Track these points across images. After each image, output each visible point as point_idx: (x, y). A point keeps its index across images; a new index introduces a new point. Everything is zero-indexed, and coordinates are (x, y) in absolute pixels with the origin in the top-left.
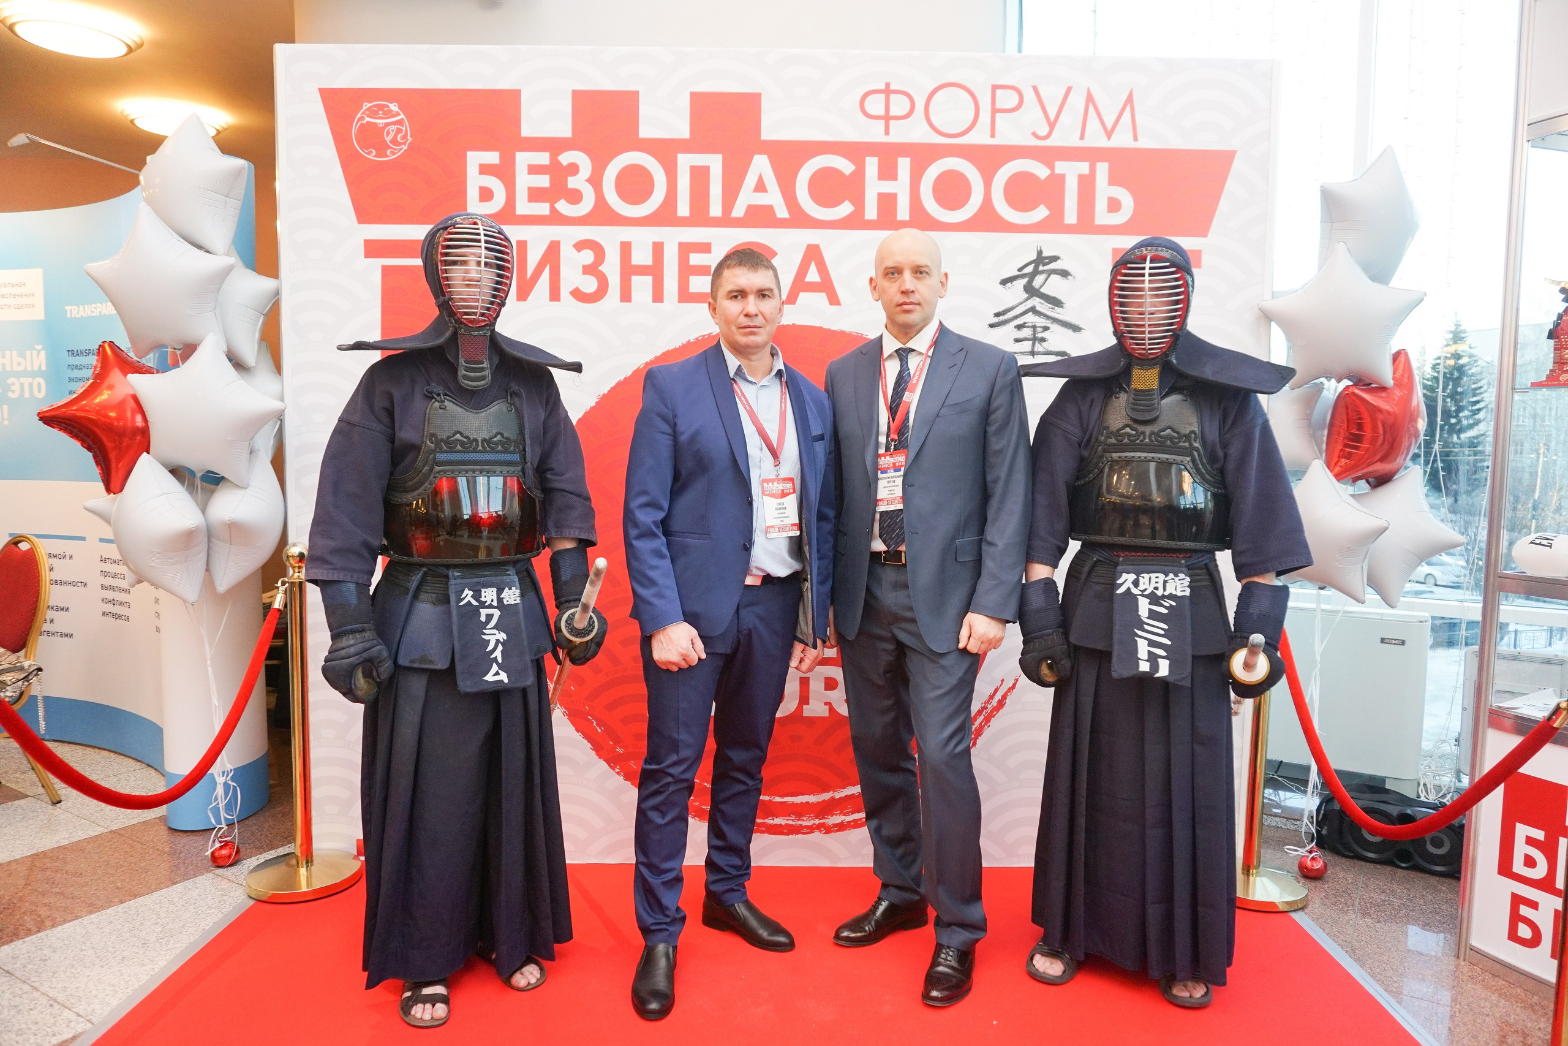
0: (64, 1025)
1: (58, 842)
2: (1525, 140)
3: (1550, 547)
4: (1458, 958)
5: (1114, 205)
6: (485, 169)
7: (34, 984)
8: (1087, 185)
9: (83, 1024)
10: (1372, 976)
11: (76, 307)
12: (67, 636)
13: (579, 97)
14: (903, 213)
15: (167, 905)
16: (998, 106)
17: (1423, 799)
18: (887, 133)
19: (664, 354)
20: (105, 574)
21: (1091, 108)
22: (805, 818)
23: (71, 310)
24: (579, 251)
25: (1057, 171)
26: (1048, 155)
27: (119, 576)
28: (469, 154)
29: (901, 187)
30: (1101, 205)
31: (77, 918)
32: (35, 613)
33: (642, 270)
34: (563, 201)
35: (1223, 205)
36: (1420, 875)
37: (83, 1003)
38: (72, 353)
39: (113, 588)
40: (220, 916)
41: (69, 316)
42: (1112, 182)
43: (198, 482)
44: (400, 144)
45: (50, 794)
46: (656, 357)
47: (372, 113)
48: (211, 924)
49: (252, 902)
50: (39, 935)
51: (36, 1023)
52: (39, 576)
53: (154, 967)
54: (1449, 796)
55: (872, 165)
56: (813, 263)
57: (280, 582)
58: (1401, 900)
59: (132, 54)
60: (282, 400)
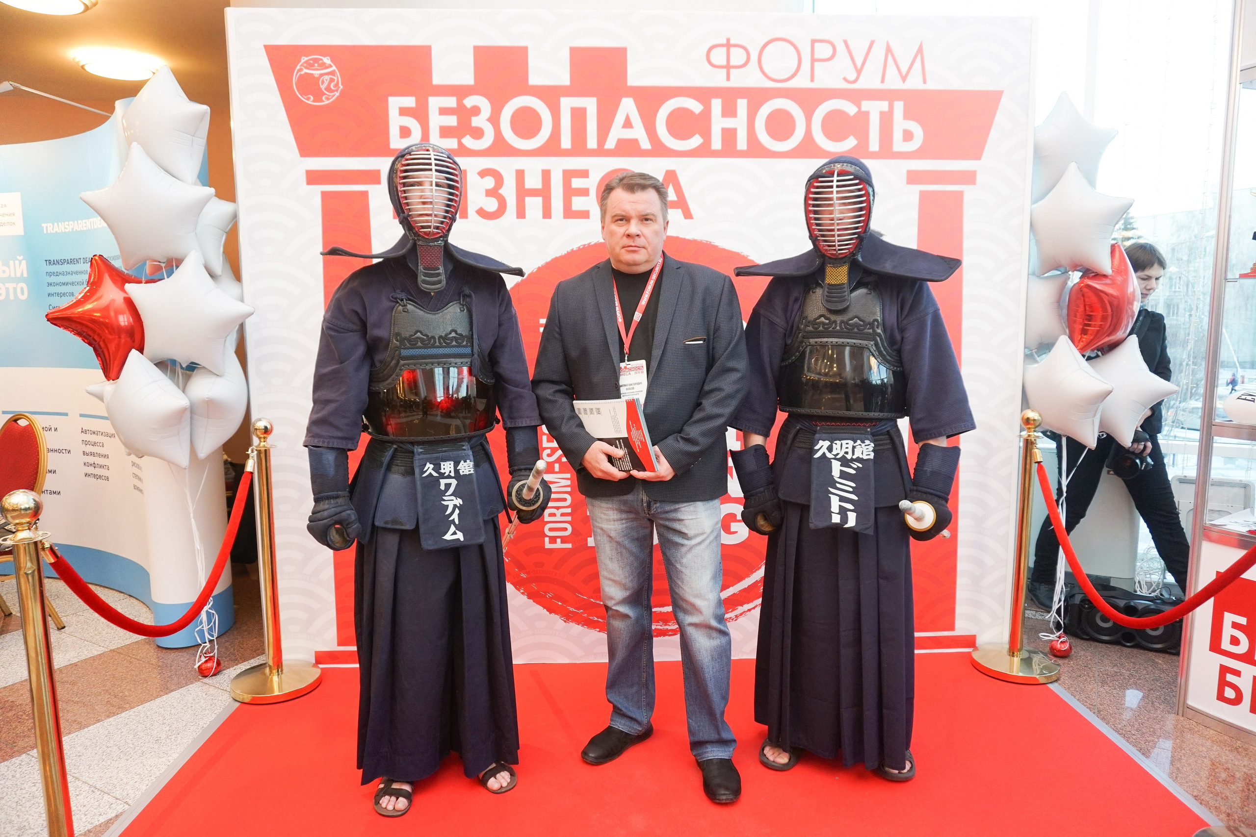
0: (107, 807)
1: (69, 660)
2: (1238, 82)
3: (1254, 401)
4: (1178, 714)
5: (908, 136)
6: (403, 112)
7: (75, 775)
8: (886, 119)
9: (122, 806)
10: (1116, 731)
11: (51, 225)
12: (55, 493)
13: (478, 50)
14: (742, 144)
15: (169, 709)
16: (816, 56)
17: (1139, 593)
18: (728, 79)
19: (553, 260)
20: (86, 443)
21: (890, 58)
22: (670, 624)
23: (47, 227)
24: (482, 177)
25: (863, 109)
26: (856, 96)
27: (98, 444)
28: (391, 99)
29: (739, 123)
30: (898, 135)
31: (98, 721)
32: (36, 478)
33: (534, 193)
34: (468, 137)
35: (993, 134)
36: (1142, 651)
37: (117, 789)
38: (49, 262)
39: (92, 454)
40: (215, 716)
41: (45, 232)
42: (907, 116)
43: (179, 369)
44: (332, 91)
45: (56, 622)
46: (547, 263)
47: (309, 65)
48: (208, 723)
49: (238, 704)
50: (71, 736)
51: (85, 806)
52: (38, 447)
53: (169, 758)
54: (1158, 591)
55: (716, 105)
56: (671, 185)
57: (250, 450)
58: (1129, 671)
59: (88, 12)
60: (242, 300)
